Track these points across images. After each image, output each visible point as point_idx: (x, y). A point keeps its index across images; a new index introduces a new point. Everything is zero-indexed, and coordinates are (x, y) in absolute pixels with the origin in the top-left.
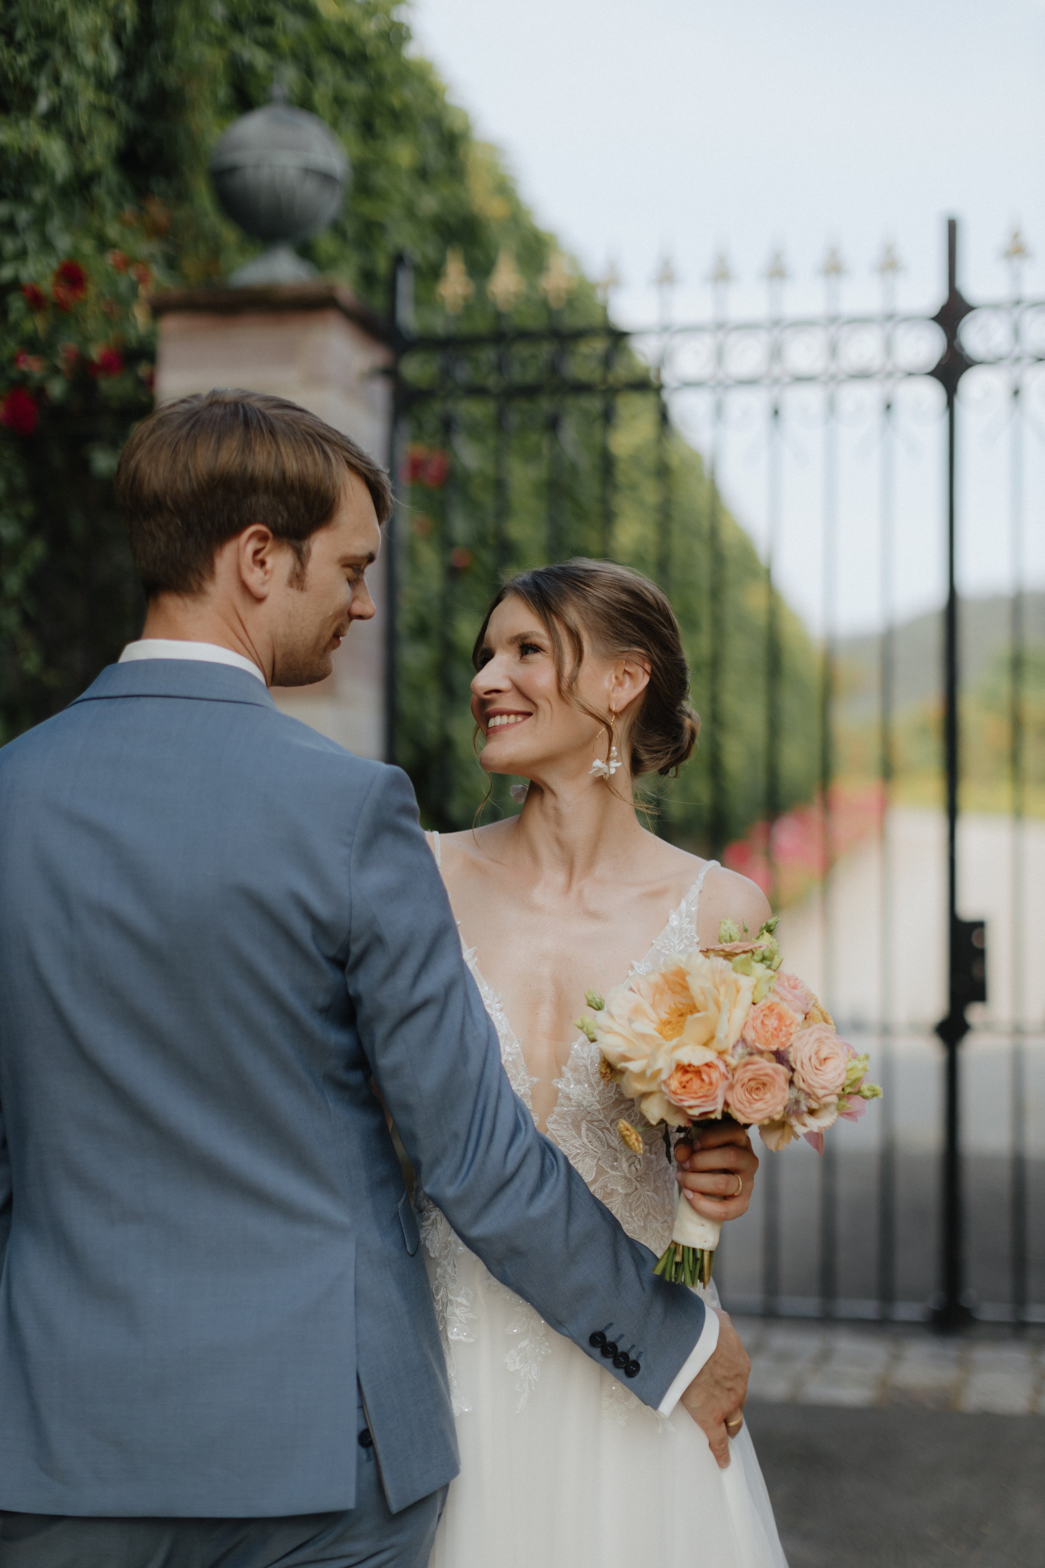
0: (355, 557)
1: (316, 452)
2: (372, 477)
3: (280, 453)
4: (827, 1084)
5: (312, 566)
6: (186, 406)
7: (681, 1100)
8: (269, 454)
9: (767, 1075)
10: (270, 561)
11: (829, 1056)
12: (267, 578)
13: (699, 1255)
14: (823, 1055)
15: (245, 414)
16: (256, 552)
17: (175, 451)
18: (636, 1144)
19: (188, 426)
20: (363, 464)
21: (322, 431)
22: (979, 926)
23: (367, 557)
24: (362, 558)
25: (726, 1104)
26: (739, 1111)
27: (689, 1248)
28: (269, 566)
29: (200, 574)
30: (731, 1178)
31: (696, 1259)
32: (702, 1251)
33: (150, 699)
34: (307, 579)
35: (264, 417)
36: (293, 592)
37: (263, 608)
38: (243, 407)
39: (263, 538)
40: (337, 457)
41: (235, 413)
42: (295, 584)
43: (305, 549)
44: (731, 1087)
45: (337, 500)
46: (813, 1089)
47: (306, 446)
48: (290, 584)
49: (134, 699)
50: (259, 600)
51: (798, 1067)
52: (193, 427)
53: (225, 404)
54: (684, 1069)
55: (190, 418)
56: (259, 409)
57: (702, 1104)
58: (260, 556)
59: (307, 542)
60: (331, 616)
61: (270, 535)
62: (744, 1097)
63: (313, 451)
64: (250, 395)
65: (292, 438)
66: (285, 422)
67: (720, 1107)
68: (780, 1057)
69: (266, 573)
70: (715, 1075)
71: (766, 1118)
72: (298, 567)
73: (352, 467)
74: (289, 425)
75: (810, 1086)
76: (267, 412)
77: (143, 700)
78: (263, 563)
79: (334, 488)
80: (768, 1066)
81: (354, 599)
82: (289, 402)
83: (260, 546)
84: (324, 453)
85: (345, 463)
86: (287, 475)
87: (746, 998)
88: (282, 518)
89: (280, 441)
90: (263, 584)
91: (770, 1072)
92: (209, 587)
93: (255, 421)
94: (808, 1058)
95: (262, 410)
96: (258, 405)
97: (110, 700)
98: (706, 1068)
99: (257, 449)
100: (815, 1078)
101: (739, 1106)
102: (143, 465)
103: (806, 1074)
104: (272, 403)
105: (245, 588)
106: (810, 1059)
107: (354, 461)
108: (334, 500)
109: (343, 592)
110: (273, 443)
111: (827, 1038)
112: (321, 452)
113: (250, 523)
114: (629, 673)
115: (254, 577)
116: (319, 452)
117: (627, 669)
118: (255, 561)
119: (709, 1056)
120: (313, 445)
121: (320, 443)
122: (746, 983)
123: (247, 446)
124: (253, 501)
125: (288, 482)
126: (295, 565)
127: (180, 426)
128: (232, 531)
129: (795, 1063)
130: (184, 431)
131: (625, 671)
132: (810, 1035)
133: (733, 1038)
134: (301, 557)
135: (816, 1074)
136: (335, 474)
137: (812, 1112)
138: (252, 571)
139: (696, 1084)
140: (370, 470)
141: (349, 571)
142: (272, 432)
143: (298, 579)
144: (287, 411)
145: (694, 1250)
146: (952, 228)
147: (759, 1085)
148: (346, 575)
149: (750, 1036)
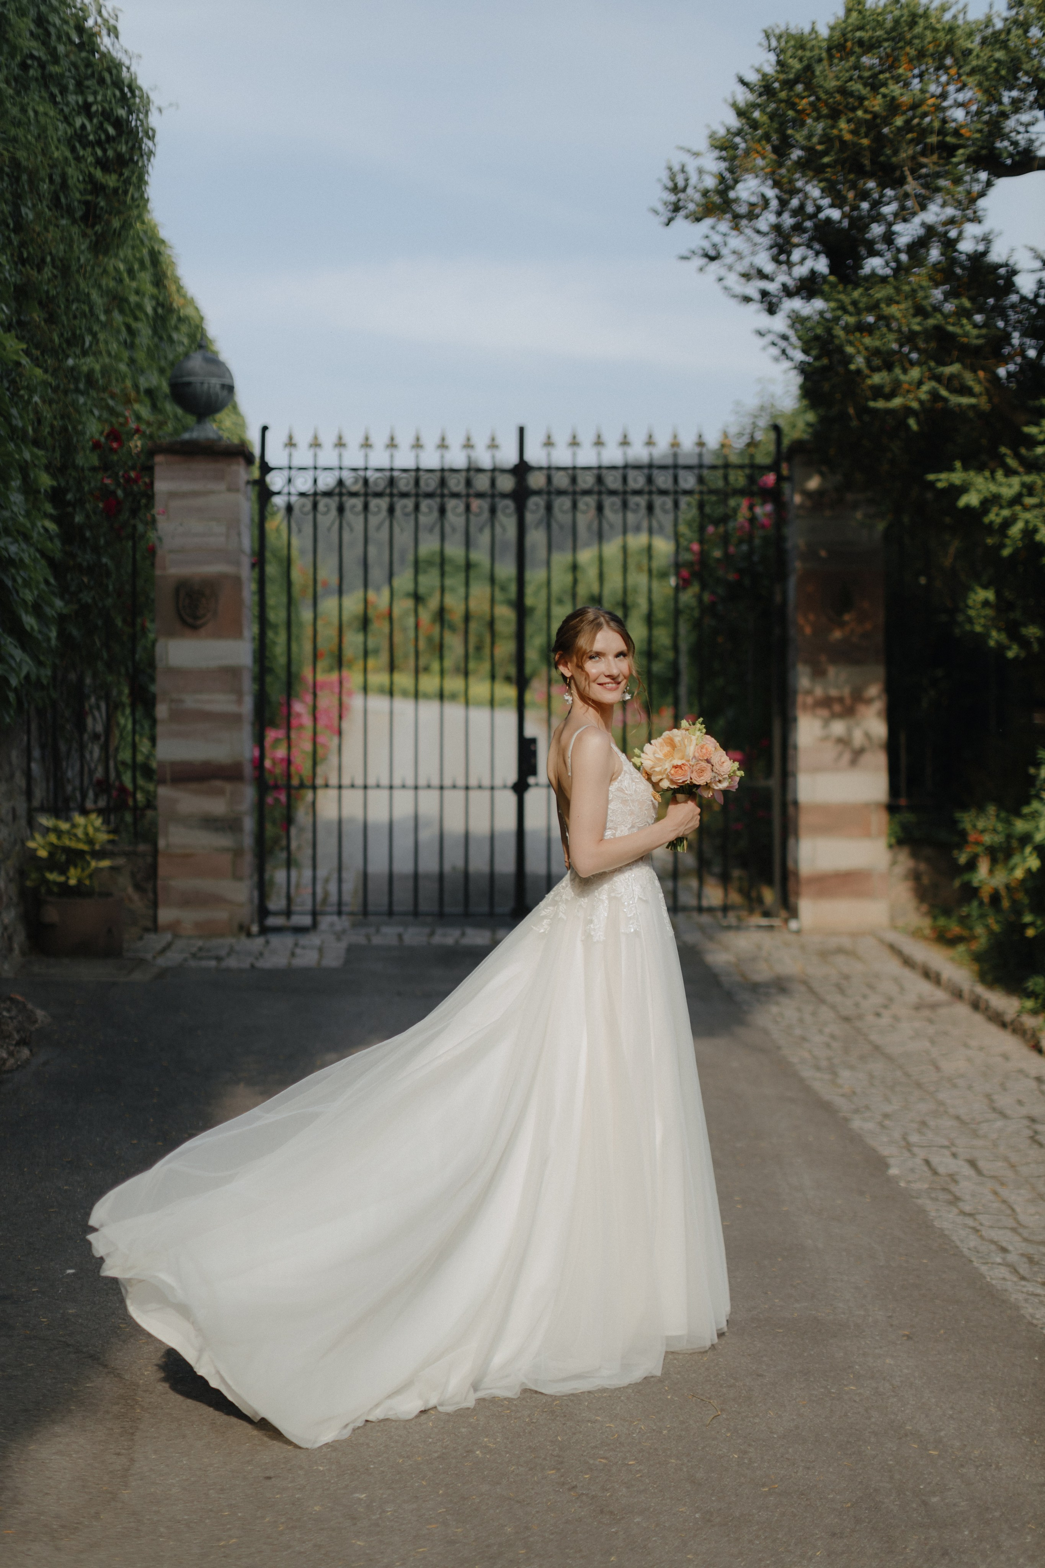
4: (724, 771)
7: (674, 779)
9: (704, 767)
11: (724, 761)
14: (722, 760)
22: (534, 740)
25: (691, 779)
26: (695, 781)
44: (692, 772)
46: (720, 772)
51: (714, 765)
54: (676, 767)
57: (683, 779)
62: (696, 776)
67: (689, 780)
68: (708, 761)
70: (686, 768)
71: (704, 783)
75: (718, 771)
80: (704, 764)
87: (694, 742)
98: (682, 767)
101: (695, 779)
103: (717, 766)
106: (718, 762)
111: (723, 755)
119: (683, 762)
122: (693, 738)
129: (714, 763)
132: (717, 754)
133: (691, 755)
135: (720, 767)
137: (720, 781)
139: (680, 771)
146: (522, 430)
147: (702, 771)
149: (697, 755)
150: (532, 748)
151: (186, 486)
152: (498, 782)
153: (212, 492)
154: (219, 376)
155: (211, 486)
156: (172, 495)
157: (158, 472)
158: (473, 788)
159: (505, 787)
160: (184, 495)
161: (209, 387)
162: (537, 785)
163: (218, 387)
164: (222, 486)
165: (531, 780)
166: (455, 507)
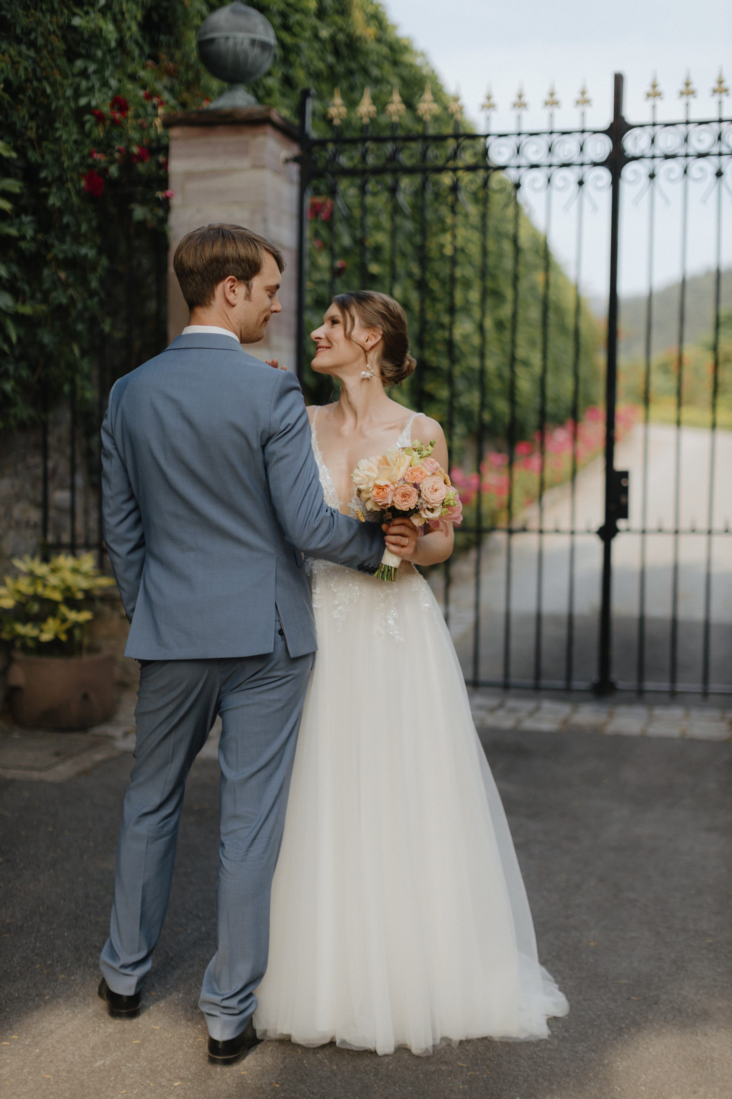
0: (271, 286)
1: (251, 245)
2: (276, 254)
3: (237, 246)
4: (435, 499)
5: (254, 291)
6: (199, 231)
7: (376, 499)
8: (233, 247)
9: (409, 491)
10: (237, 290)
11: (438, 488)
12: (236, 297)
13: (390, 569)
14: (435, 488)
15: (222, 232)
16: (231, 287)
17: (196, 249)
18: (361, 517)
19: (200, 239)
20: (272, 249)
21: (254, 237)
22: (625, 475)
23: (276, 286)
24: (274, 286)
25: (393, 502)
26: (397, 504)
27: (386, 566)
28: (236, 292)
29: (209, 298)
30: (403, 538)
31: (388, 570)
32: (391, 567)
33: (194, 349)
34: (252, 296)
35: (230, 233)
36: (247, 302)
37: (235, 309)
38: (222, 229)
39: (233, 281)
40: (260, 246)
41: (218, 232)
42: (247, 299)
43: (250, 284)
44: (395, 495)
45: (261, 264)
46: (429, 500)
47: (247, 243)
48: (245, 299)
49: (187, 349)
50: (233, 306)
51: (423, 490)
52: (202, 238)
53: (215, 229)
54: (378, 487)
55: (201, 235)
56: (228, 230)
57: (383, 501)
58: (232, 289)
59: (251, 281)
60: (262, 311)
61: (236, 279)
62: (399, 499)
63: (250, 245)
64: (224, 225)
65: (242, 240)
66: (239, 234)
67: (390, 502)
68: (416, 486)
69: (235, 295)
70: (389, 490)
71: (408, 508)
72: (248, 292)
73: (267, 250)
74: (241, 235)
75: (427, 498)
76: (231, 231)
77: (191, 350)
78: (234, 291)
79: (260, 259)
80: (410, 488)
81: (272, 305)
82: (240, 226)
83: (232, 284)
84: (255, 245)
85: (264, 248)
86: (241, 255)
88: (240, 272)
89: (237, 242)
90: (235, 299)
91: (411, 490)
92: (213, 303)
93: (226, 234)
94: (428, 488)
95: (229, 230)
96: (228, 228)
97: (178, 350)
98: (386, 487)
99: (228, 245)
100: (430, 495)
101: (397, 502)
102: (184, 255)
103: (426, 493)
104: (233, 227)
105: (228, 301)
106: (429, 488)
107: (268, 247)
108: (260, 264)
109: (267, 301)
110: (234, 243)
111: (439, 482)
112: (253, 245)
113: (228, 276)
114: (375, 336)
115: (231, 297)
116: (253, 246)
117: (374, 333)
118: (231, 291)
119: (388, 483)
120: (251, 243)
121: (253, 242)
123: (224, 245)
124: (228, 266)
125: (241, 258)
126: (247, 291)
127: (197, 239)
128: (221, 278)
129: (422, 488)
130: (199, 240)
131: (373, 334)
132: (431, 480)
133: (399, 477)
134: (249, 288)
135: (431, 494)
136: (260, 252)
137: (429, 510)
138: (230, 294)
139: (382, 493)
140: (275, 251)
141: (269, 292)
142: (234, 238)
143: (248, 296)
144: (239, 230)
145: (388, 566)
147: (406, 495)
148: (268, 294)
149: (406, 477)
150: (623, 484)
151: (204, 164)
152: (580, 525)
153: (233, 170)
154: (249, 31)
155: (234, 163)
156: (190, 176)
157: (175, 149)
158: (549, 532)
159: (589, 531)
160: (203, 175)
161: (235, 44)
162: (628, 530)
163: (246, 43)
164: (245, 163)
165: (621, 524)
166: (534, 180)
